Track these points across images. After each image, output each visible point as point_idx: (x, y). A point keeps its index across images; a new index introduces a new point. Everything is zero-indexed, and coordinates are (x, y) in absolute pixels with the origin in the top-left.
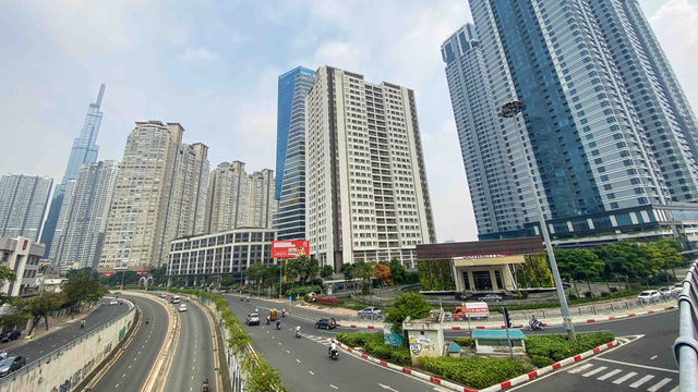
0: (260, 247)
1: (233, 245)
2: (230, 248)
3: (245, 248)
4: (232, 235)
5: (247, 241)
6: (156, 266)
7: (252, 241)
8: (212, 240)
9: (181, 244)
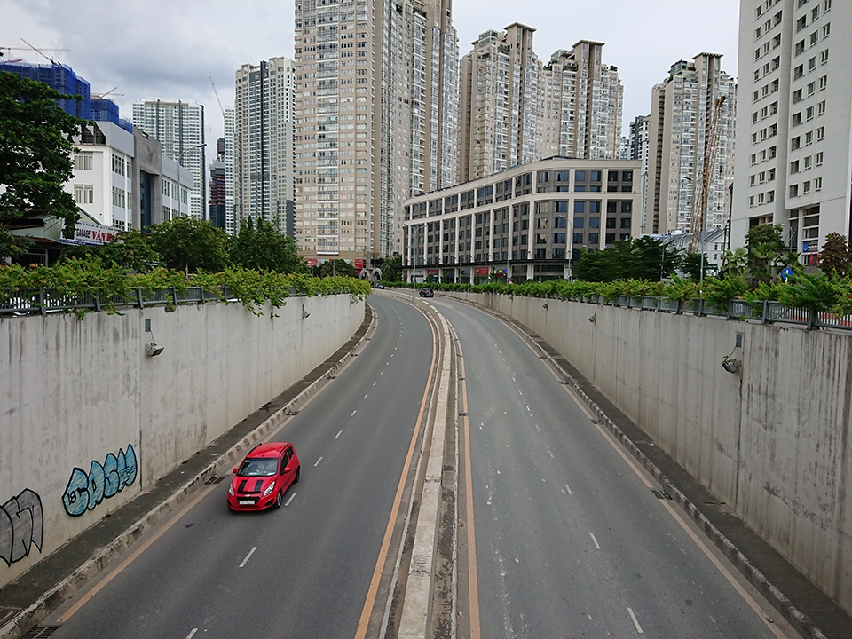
0: (597, 205)
1: (531, 199)
2: (526, 206)
3: (561, 206)
4: (528, 176)
5: (566, 189)
6: (383, 253)
7: (578, 189)
8: (485, 193)
9: (422, 205)
